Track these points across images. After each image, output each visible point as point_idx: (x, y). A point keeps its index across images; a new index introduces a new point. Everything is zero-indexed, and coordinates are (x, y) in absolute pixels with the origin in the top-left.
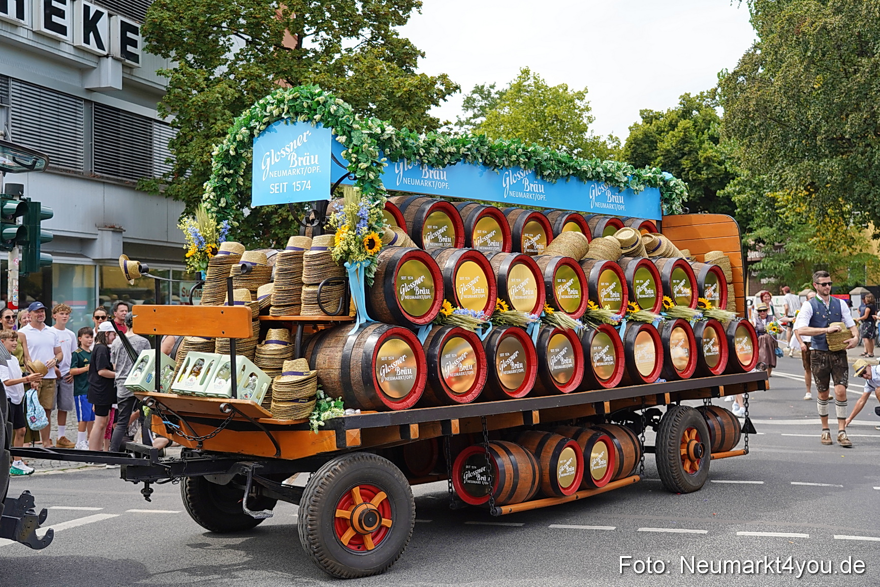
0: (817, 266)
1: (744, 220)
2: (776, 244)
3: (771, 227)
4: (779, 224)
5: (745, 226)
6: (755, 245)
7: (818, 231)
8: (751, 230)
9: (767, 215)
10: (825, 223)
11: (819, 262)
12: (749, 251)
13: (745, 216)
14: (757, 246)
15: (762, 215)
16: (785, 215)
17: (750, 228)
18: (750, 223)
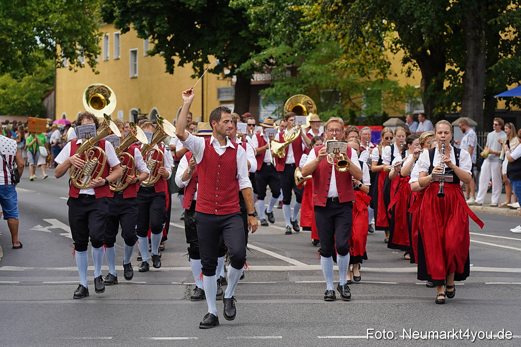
0: (333, 92)
1: (251, 37)
2: (285, 65)
3: (291, 45)
4: (301, 43)
5: (252, 43)
6: (262, 66)
7: (346, 52)
8: (259, 50)
9: (287, 32)
10: (357, 43)
11: (335, 89)
12: (255, 72)
13: (253, 32)
14: (264, 68)
15: (282, 32)
16: (311, 32)
17: (259, 46)
18: (260, 39)
